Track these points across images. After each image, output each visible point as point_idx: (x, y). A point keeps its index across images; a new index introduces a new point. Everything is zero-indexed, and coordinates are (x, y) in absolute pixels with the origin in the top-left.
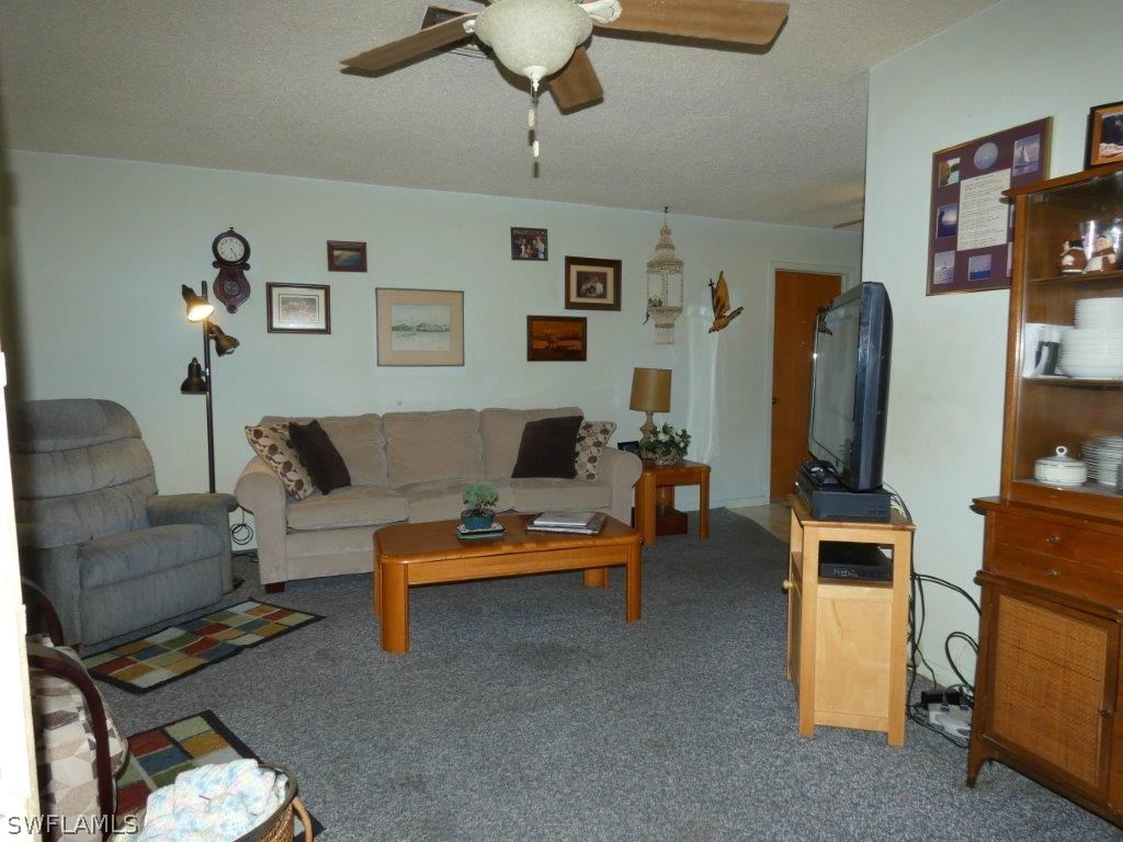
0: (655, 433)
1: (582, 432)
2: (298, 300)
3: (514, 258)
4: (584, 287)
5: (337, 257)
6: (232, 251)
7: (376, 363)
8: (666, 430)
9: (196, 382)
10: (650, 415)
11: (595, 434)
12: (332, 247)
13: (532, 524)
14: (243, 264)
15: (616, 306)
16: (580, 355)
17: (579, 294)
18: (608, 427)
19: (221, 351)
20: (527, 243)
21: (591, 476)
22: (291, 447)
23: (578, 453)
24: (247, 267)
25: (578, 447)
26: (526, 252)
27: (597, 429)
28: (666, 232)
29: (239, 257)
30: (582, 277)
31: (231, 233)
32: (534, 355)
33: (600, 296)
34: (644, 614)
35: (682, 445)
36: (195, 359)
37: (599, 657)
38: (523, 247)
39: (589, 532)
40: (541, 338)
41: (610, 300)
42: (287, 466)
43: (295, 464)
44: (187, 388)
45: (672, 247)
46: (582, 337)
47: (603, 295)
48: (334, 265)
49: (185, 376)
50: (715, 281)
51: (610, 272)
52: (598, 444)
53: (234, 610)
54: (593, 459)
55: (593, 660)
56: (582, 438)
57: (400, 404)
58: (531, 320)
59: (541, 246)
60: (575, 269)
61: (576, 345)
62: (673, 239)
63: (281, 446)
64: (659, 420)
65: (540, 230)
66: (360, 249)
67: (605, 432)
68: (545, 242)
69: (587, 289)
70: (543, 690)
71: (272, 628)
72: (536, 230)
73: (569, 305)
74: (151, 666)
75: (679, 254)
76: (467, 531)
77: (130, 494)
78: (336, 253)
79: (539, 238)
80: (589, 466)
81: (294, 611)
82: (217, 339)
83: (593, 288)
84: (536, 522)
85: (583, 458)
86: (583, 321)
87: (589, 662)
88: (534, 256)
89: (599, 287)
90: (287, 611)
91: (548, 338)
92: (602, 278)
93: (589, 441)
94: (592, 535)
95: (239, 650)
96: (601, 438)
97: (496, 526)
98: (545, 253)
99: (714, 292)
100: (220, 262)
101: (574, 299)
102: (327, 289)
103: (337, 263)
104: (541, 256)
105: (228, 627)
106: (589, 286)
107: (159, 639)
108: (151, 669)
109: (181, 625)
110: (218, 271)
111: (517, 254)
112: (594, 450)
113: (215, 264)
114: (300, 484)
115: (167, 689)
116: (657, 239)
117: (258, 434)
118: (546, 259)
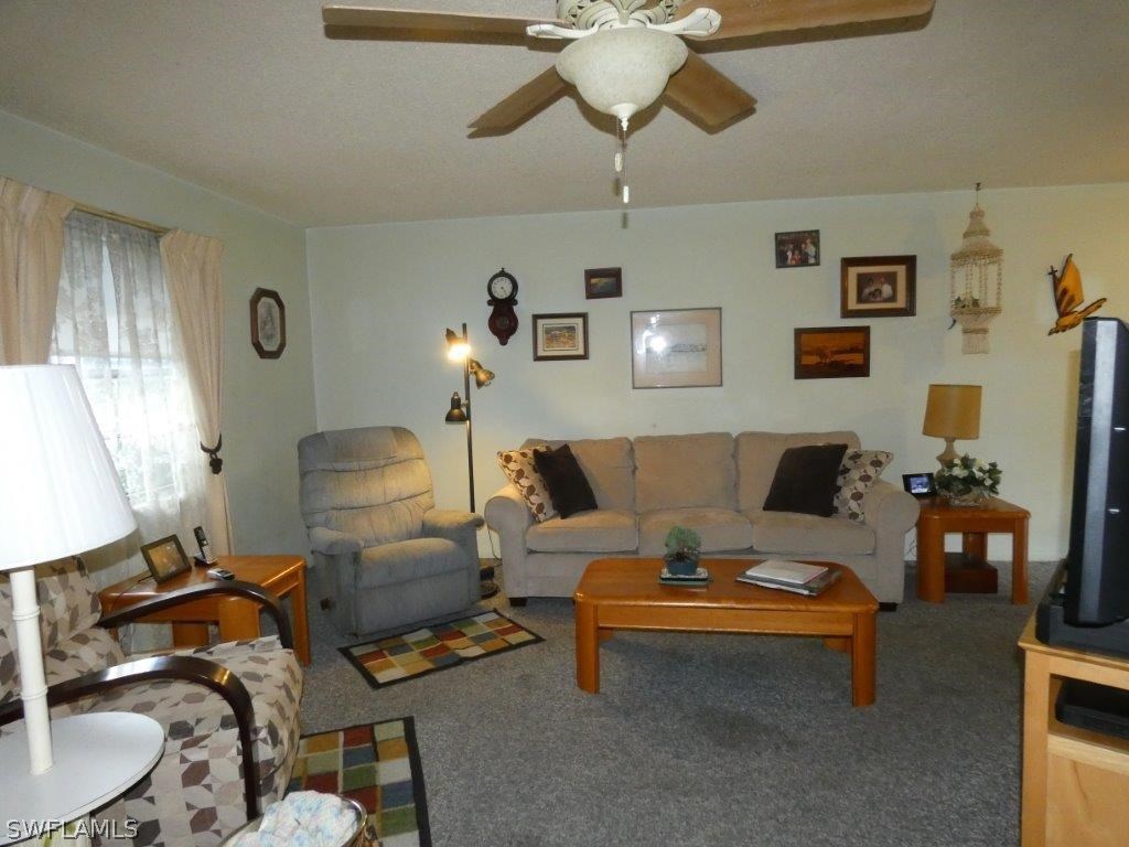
0: (950, 465)
1: (846, 461)
2: (560, 329)
3: (778, 267)
4: (867, 291)
5: (595, 284)
6: (502, 289)
7: (631, 385)
8: (967, 463)
9: (458, 413)
10: (950, 441)
11: (863, 465)
12: (590, 274)
13: (743, 574)
14: (511, 301)
15: (909, 311)
16: (862, 370)
17: (860, 300)
18: (882, 458)
19: (480, 384)
20: (794, 249)
21: (854, 516)
22: (536, 472)
23: (839, 489)
24: (516, 303)
25: (840, 481)
26: (793, 259)
27: (866, 460)
28: (976, 215)
29: (508, 294)
30: (863, 281)
31: (503, 274)
32: (803, 371)
33: (886, 300)
34: (879, 699)
35: (988, 482)
36: (456, 394)
37: (792, 744)
38: (789, 254)
39: (806, 592)
40: (810, 353)
41: (901, 303)
42: (531, 490)
43: (538, 488)
44: (450, 418)
45: (986, 232)
46: (864, 349)
47: (893, 298)
48: (592, 293)
49: (448, 407)
50: (1058, 267)
51: (901, 270)
52: (865, 478)
53: (475, 619)
54: (857, 496)
55: (784, 748)
56: (847, 470)
57: (655, 426)
58: (799, 333)
59: (811, 250)
60: (854, 272)
61: (857, 359)
62: (988, 222)
63: (528, 470)
64: (962, 448)
65: (810, 232)
66: (615, 274)
67: (877, 464)
68: (816, 243)
69: (870, 294)
70: (709, 771)
71: (498, 643)
72: (804, 232)
73: (846, 313)
74: (395, 663)
75: (994, 240)
76: (668, 576)
77: (410, 507)
78: (594, 281)
79: (808, 241)
80: (853, 505)
81: (522, 629)
82: (476, 374)
83: (879, 291)
84: (749, 573)
85: (847, 493)
86: (866, 330)
87: (778, 748)
88: (803, 262)
89: (887, 290)
90: (518, 628)
91: (820, 353)
92: (891, 279)
93: (855, 474)
94: (809, 596)
95: (462, 661)
96: (871, 471)
97: (702, 572)
98: (817, 256)
99: (1056, 282)
100: (494, 301)
101: (853, 305)
102: (584, 316)
103: (595, 290)
104: (812, 261)
105: (464, 635)
106: (873, 289)
107: (410, 638)
108: (393, 666)
109: (430, 628)
110: (491, 308)
111: (782, 261)
112: (860, 486)
113: (490, 303)
114: (540, 508)
115: (395, 688)
116: (965, 225)
117: (508, 459)
118: (817, 264)
